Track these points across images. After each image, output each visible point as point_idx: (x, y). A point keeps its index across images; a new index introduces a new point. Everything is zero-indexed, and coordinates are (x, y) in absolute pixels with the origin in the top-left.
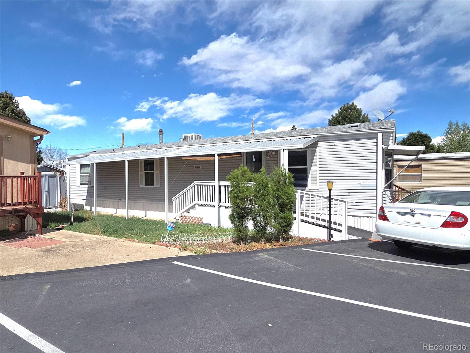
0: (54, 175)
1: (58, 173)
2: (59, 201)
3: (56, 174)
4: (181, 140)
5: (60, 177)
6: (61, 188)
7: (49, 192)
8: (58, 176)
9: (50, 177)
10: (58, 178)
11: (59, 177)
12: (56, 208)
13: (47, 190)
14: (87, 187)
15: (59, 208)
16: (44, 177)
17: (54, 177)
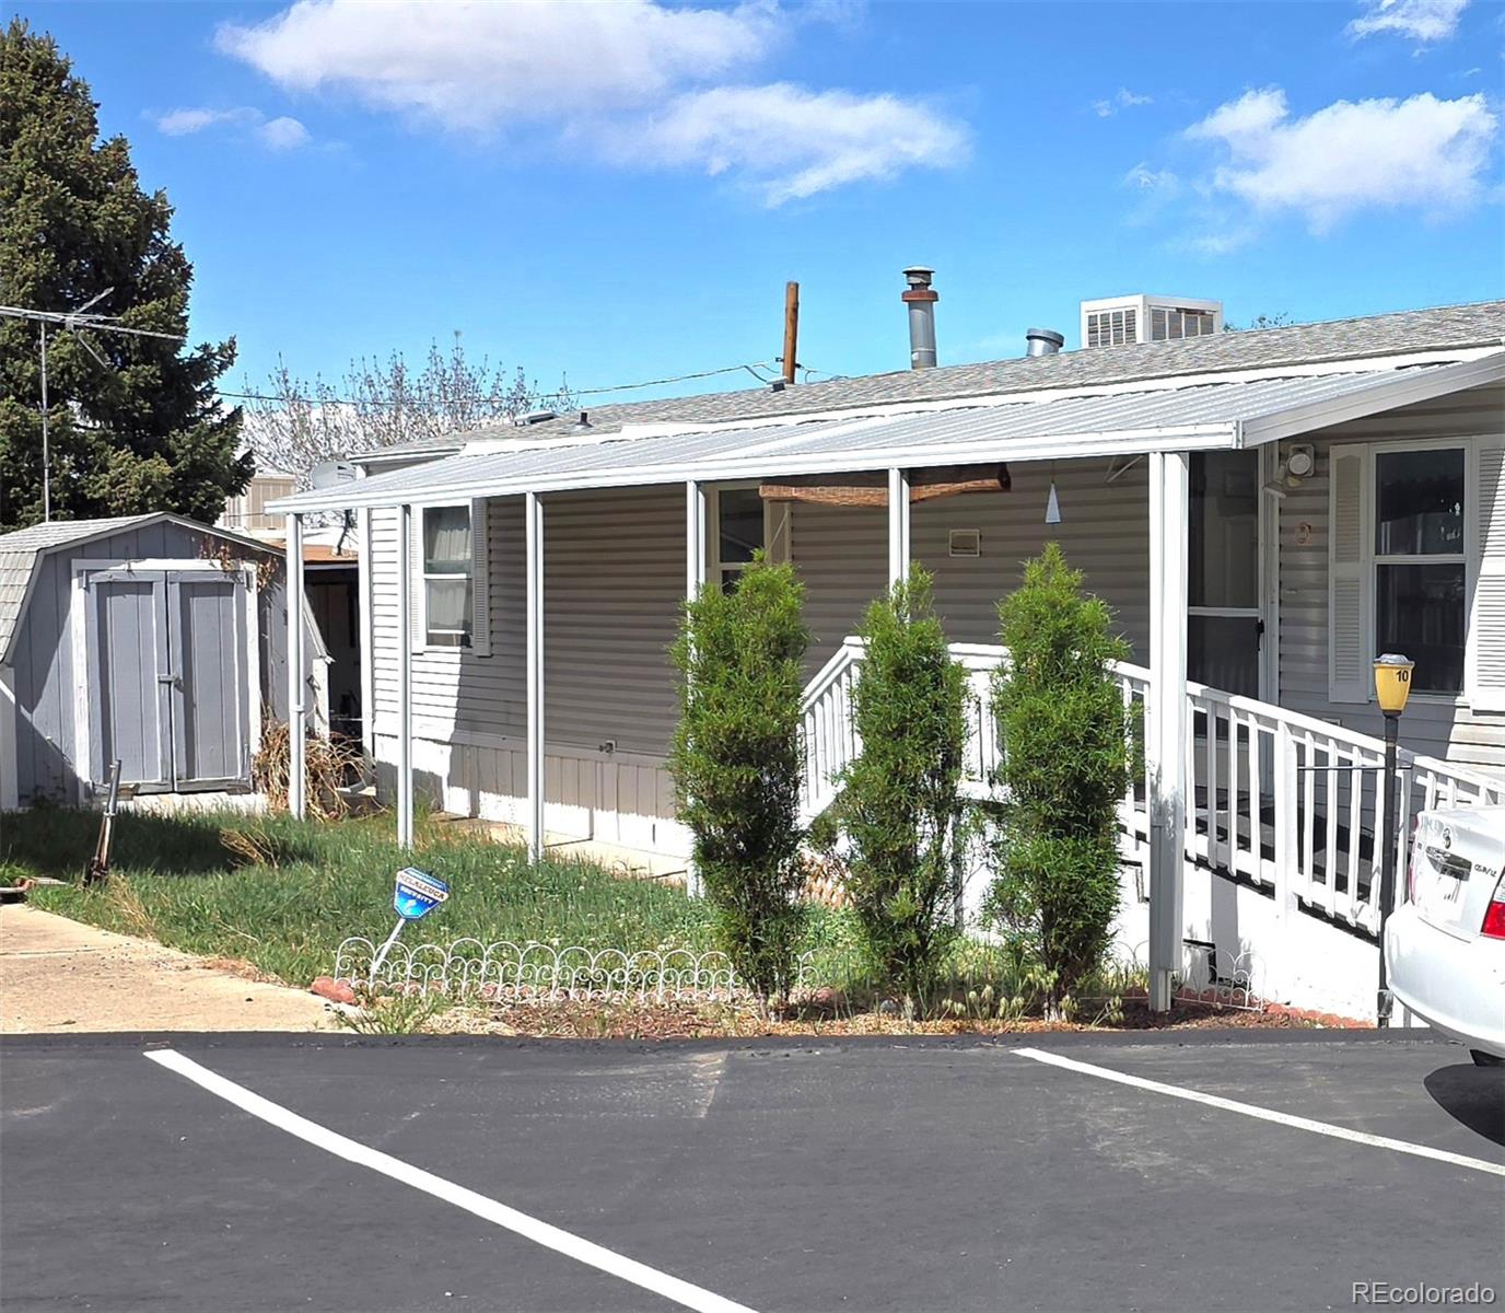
0: (222, 579)
1: (249, 567)
2: (255, 748)
3: (235, 573)
4: (1039, 345)
5: (259, 594)
6: (271, 662)
7: (185, 685)
8: (249, 587)
9: (192, 589)
10: (252, 599)
11: (254, 591)
12: (231, 792)
13: (178, 671)
14: (457, 658)
15: (255, 790)
16: (159, 588)
17: (221, 589)
